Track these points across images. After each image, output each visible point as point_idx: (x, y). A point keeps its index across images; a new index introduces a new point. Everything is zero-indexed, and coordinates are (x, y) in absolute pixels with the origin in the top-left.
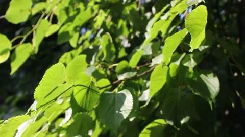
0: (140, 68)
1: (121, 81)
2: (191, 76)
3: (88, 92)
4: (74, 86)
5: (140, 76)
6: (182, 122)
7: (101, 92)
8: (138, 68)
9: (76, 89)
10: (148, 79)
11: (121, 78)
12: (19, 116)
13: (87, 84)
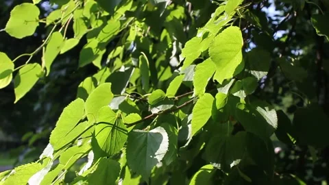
0: (179, 98)
1: (155, 115)
2: (242, 107)
3: (112, 131)
4: (95, 124)
5: (180, 108)
6: (232, 165)
7: (129, 129)
8: (176, 98)
9: (97, 128)
10: (190, 112)
11: (155, 111)
12: (29, 164)
13: (112, 120)
